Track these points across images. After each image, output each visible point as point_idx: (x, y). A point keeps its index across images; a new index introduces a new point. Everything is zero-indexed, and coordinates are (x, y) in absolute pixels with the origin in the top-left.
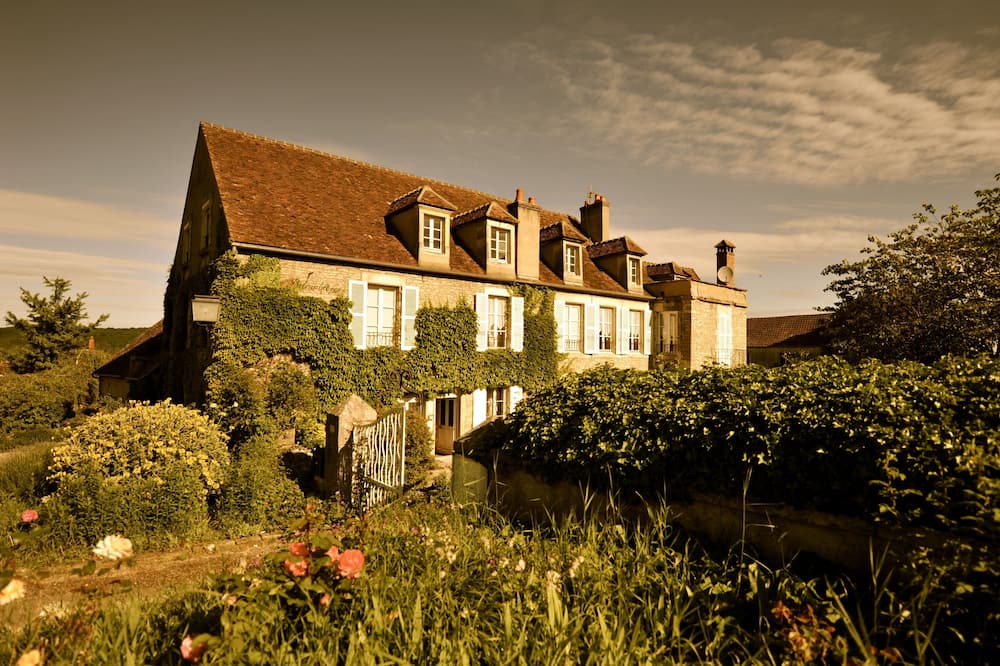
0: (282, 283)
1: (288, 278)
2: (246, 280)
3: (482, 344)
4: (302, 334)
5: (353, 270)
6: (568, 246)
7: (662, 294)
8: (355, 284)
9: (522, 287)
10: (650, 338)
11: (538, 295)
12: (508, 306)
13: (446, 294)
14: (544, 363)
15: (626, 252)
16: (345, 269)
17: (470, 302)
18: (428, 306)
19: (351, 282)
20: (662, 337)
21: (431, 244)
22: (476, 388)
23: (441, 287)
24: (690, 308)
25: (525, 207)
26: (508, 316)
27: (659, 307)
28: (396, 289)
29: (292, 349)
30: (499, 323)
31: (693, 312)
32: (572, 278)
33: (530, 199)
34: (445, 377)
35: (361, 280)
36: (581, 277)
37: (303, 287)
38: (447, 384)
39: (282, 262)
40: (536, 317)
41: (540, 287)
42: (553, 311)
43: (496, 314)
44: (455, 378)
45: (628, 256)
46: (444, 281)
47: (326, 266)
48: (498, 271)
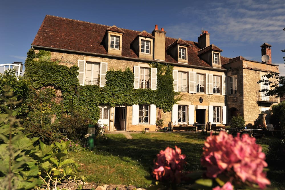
0: (51, 60)
1: (54, 58)
2: (38, 59)
3: (137, 86)
4: (57, 78)
5: (79, 56)
6: (180, 48)
7: (231, 68)
8: (80, 61)
9: (156, 64)
10: (225, 88)
11: (164, 68)
12: (150, 72)
13: (121, 66)
14: (167, 95)
15: (211, 50)
16: (76, 56)
17: (131, 69)
18: (112, 70)
19: (79, 60)
20: (231, 88)
21: (114, 47)
22: (133, 104)
23: (118, 63)
24: (242, 73)
25: (158, 32)
26: (150, 75)
27: (229, 74)
28: (98, 63)
29: (53, 84)
30: (146, 78)
31: (244, 74)
32: (181, 61)
33: (161, 29)
34: (118, 98)
35: (83, 60)
36: (187, 61)
37: (60, 62)
38: (119, 101)
39: (52, 53)
40: (163, 76)
41: (165, 64)
42: (172, 74)
43: (145, 75)
44: (123, 99)
45: (212, 52)
46: (119, 61)
47: (69, 54)
48: (145, 57)
